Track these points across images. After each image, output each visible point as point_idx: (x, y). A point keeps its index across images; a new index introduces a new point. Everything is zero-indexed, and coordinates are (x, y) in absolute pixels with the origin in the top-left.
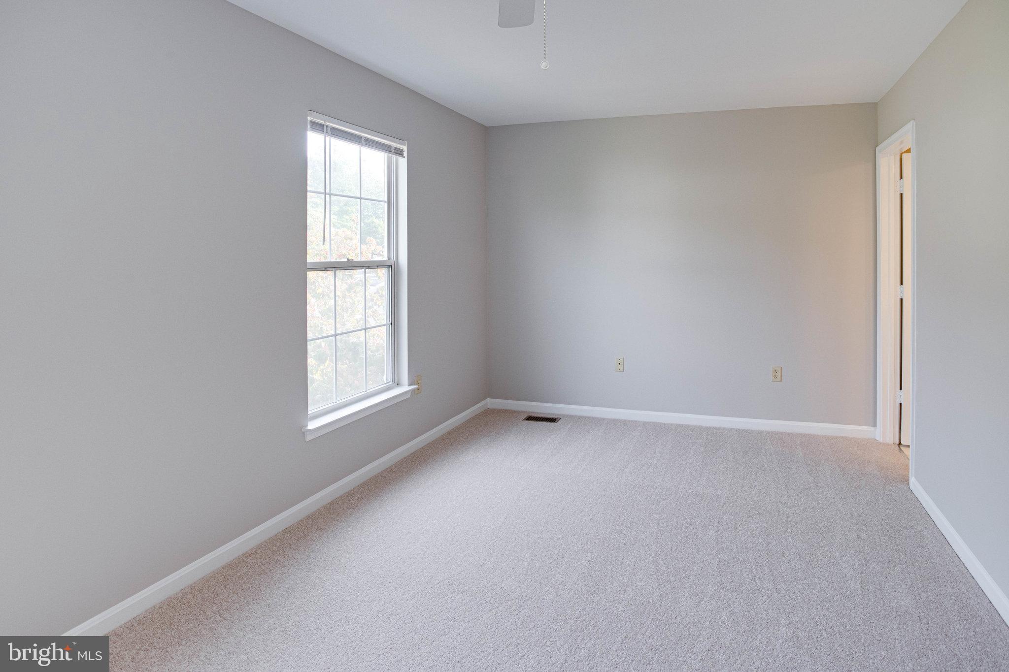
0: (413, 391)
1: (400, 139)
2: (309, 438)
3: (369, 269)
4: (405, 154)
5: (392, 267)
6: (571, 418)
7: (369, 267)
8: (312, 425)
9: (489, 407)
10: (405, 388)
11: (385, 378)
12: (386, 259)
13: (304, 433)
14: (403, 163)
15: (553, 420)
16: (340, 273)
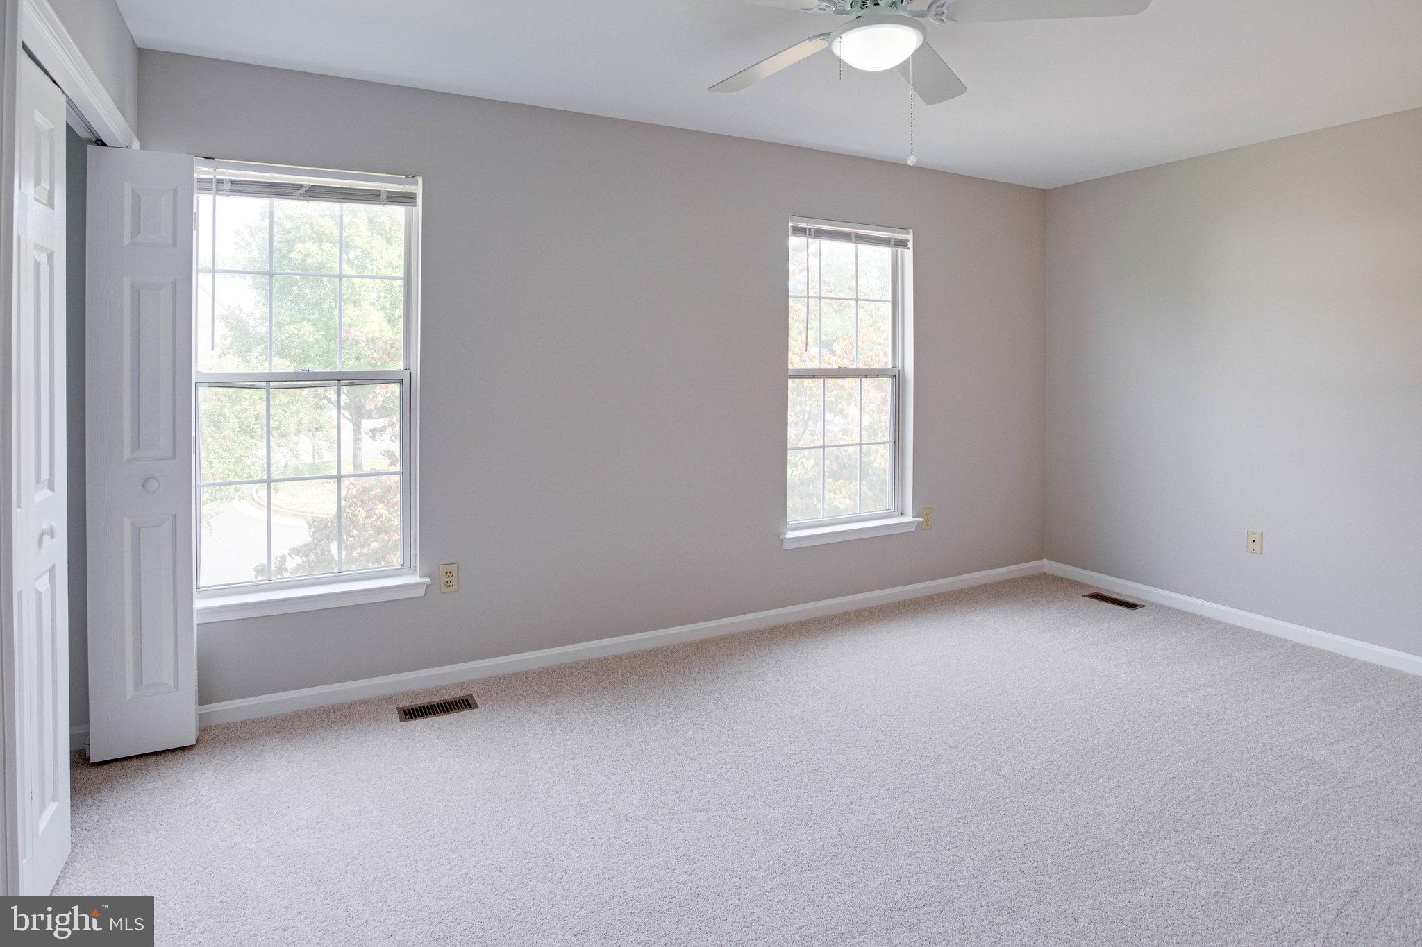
0: (919, 523)
1: (903, 228)
2: (787, 546)
3: (866, 378)
4: (910, 244)
5: (895, 376)
6: (1162, 609)
7: (866, 376)
8: (790, 535)
9: (1045, 571)
10: (909, 518)
11: (887, 503)
12: (890, 366)
13: (781, 540)
14: (908, 254)
15: (1131, 606)
16: (830, 382)
